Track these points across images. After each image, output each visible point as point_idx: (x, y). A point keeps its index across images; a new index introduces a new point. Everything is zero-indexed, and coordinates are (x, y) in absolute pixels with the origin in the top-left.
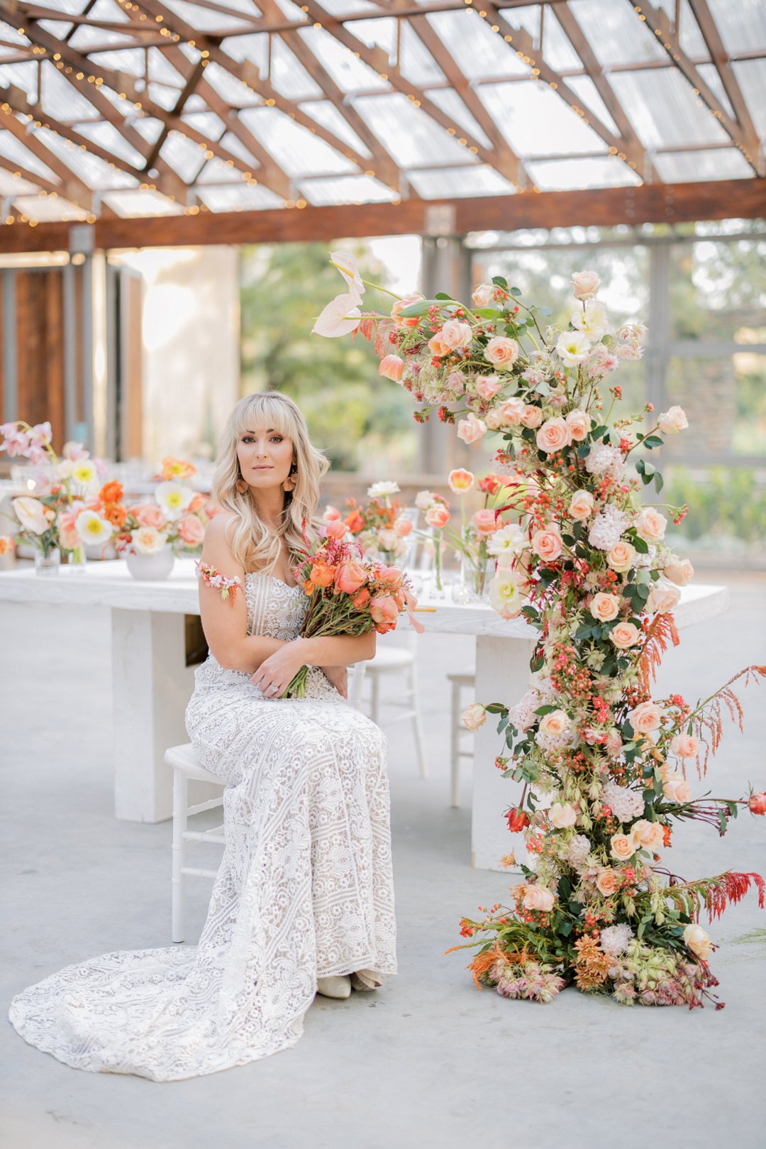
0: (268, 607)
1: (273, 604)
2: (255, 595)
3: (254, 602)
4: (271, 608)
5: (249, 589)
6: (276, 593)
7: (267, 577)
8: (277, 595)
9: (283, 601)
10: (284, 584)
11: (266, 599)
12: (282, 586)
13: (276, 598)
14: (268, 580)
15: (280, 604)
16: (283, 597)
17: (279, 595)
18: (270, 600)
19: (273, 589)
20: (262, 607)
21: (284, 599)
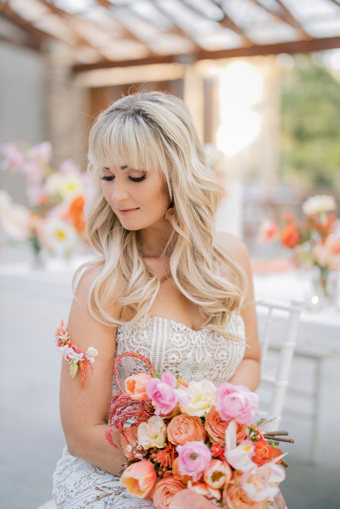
0: (166, 360)
1: (174, 355)
2: (150, 347)
4: (170, 361)
5: (142, 338)
6: (177, 341)
7: (164, 320)
8: (179, 344)
9: (187, 350)
10: (187, 329)
11: (164, 350)
12: (184, 331)
13: (177, 347)
14: (166, 324)
15: (182, 354)
16: (186, 346)
17: (180, 343)
18: (169, 349)
19: (173, 336)
20: (159, 360)
21: (188, 347)
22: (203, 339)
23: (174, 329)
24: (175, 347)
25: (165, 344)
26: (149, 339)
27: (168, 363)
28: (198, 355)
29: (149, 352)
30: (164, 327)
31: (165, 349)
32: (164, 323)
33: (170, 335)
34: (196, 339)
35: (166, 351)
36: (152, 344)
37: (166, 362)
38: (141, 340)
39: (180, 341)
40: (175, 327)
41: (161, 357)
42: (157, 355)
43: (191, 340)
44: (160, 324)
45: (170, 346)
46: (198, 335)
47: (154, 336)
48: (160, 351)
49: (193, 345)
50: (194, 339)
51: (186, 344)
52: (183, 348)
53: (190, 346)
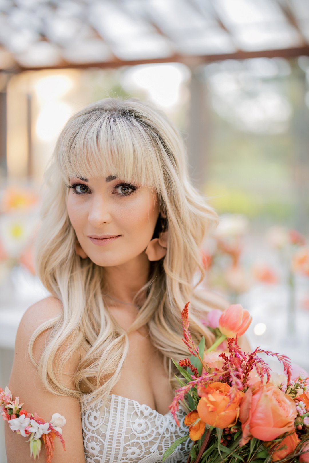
0: (125, 455)
1: (135, 449)
2: (104, 436)
3: (102, 446)
4: (130, 456)
5: (94, 423)
6: (139, 429)
7: (125, 401)
8: (141, 433)
9: (151, 442)
10: (153, 412)
11: (122, 442)
12: (149, 416)
13: (139, 438)
14: (127, 406)
15: (145, 447)
16: (150, 435)
17: (143, 432)
18: (129, 441)
19: (134, 423)
20: (115, 454)
21: (152, 438)
22: (172, 425)
23: (136, 412)
24: (136, 437)
25: (124, 434)
26: (103, 424)
27: (126, 459)
28: (165, 448)
29: (103, 443)
30: (124, 410)
31: (124, 440)
32: (124, 404)
33: (131, 421)
34: (164, 426)
35: (125, 443)
36: (107, 432)
37: (125, 458)
38: (93, 425)
39: (144, 430)
40: (138, 410)
41: (118, 450)
42: (113, 448)
43: (157, 427)
44: (120, 405)
45: (130, 436)
46: (166, 420)
47: (109, 421)
48: (117, 443)
49: (160, 434)
50: (161, 427)
51: (151, 434)
52: (146, 439)
53: (156, 436)
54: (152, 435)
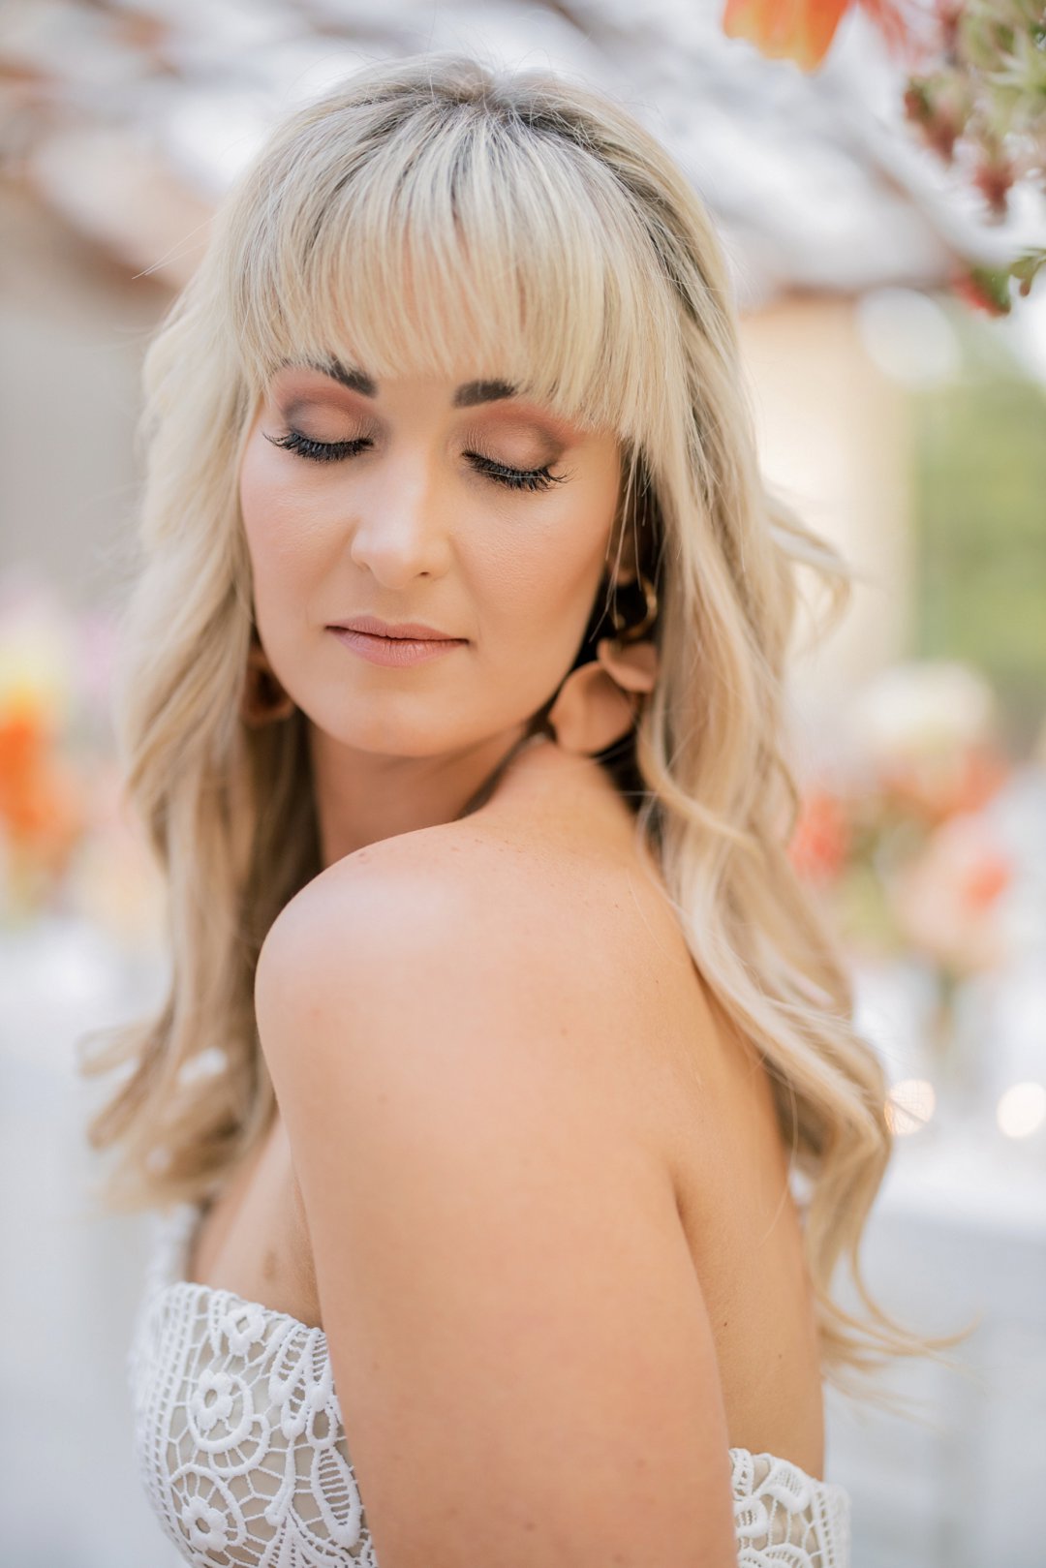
8: (212, 1436)
9: (255, 1474)
12: (248, 1359)
15: (237, 1499)
16: (247, 1446)
17: (218, 1429)
18: (178, 1467)
19: (198, 1386)
21: (259, 1453)
23: (206, 1343)
24: (195, 1455)
33: (190, 1380)
34: (304, 1404)
39: (222, 1418)
40: (216, 1330)
45: (180, 1443)
46: (317, 1379)
49: (285, 1443)
50: (294, 1407)
51: (251, 1438)
52: (234, 1465)
53: (270, 1450)
54: (257, 1444)
